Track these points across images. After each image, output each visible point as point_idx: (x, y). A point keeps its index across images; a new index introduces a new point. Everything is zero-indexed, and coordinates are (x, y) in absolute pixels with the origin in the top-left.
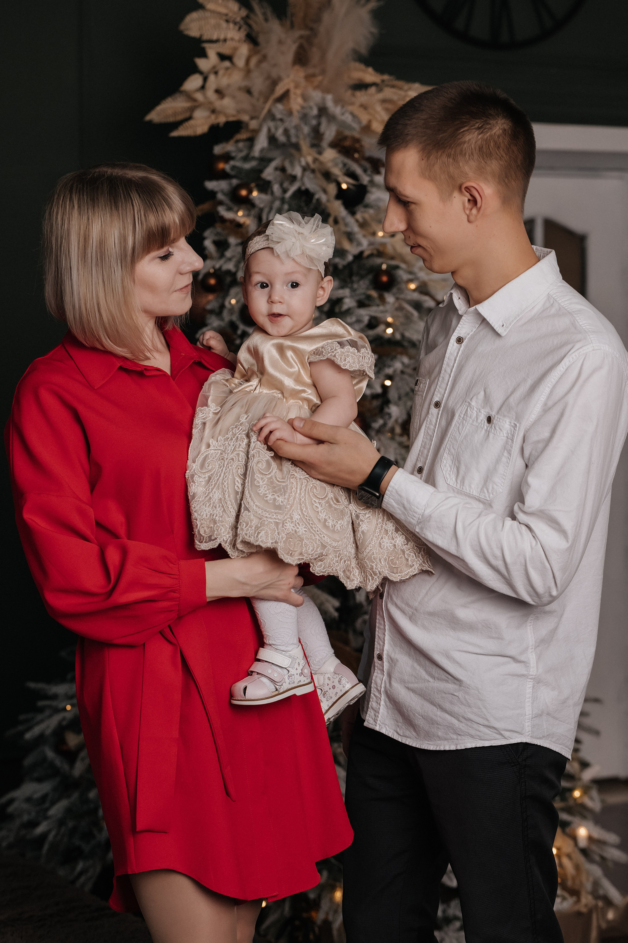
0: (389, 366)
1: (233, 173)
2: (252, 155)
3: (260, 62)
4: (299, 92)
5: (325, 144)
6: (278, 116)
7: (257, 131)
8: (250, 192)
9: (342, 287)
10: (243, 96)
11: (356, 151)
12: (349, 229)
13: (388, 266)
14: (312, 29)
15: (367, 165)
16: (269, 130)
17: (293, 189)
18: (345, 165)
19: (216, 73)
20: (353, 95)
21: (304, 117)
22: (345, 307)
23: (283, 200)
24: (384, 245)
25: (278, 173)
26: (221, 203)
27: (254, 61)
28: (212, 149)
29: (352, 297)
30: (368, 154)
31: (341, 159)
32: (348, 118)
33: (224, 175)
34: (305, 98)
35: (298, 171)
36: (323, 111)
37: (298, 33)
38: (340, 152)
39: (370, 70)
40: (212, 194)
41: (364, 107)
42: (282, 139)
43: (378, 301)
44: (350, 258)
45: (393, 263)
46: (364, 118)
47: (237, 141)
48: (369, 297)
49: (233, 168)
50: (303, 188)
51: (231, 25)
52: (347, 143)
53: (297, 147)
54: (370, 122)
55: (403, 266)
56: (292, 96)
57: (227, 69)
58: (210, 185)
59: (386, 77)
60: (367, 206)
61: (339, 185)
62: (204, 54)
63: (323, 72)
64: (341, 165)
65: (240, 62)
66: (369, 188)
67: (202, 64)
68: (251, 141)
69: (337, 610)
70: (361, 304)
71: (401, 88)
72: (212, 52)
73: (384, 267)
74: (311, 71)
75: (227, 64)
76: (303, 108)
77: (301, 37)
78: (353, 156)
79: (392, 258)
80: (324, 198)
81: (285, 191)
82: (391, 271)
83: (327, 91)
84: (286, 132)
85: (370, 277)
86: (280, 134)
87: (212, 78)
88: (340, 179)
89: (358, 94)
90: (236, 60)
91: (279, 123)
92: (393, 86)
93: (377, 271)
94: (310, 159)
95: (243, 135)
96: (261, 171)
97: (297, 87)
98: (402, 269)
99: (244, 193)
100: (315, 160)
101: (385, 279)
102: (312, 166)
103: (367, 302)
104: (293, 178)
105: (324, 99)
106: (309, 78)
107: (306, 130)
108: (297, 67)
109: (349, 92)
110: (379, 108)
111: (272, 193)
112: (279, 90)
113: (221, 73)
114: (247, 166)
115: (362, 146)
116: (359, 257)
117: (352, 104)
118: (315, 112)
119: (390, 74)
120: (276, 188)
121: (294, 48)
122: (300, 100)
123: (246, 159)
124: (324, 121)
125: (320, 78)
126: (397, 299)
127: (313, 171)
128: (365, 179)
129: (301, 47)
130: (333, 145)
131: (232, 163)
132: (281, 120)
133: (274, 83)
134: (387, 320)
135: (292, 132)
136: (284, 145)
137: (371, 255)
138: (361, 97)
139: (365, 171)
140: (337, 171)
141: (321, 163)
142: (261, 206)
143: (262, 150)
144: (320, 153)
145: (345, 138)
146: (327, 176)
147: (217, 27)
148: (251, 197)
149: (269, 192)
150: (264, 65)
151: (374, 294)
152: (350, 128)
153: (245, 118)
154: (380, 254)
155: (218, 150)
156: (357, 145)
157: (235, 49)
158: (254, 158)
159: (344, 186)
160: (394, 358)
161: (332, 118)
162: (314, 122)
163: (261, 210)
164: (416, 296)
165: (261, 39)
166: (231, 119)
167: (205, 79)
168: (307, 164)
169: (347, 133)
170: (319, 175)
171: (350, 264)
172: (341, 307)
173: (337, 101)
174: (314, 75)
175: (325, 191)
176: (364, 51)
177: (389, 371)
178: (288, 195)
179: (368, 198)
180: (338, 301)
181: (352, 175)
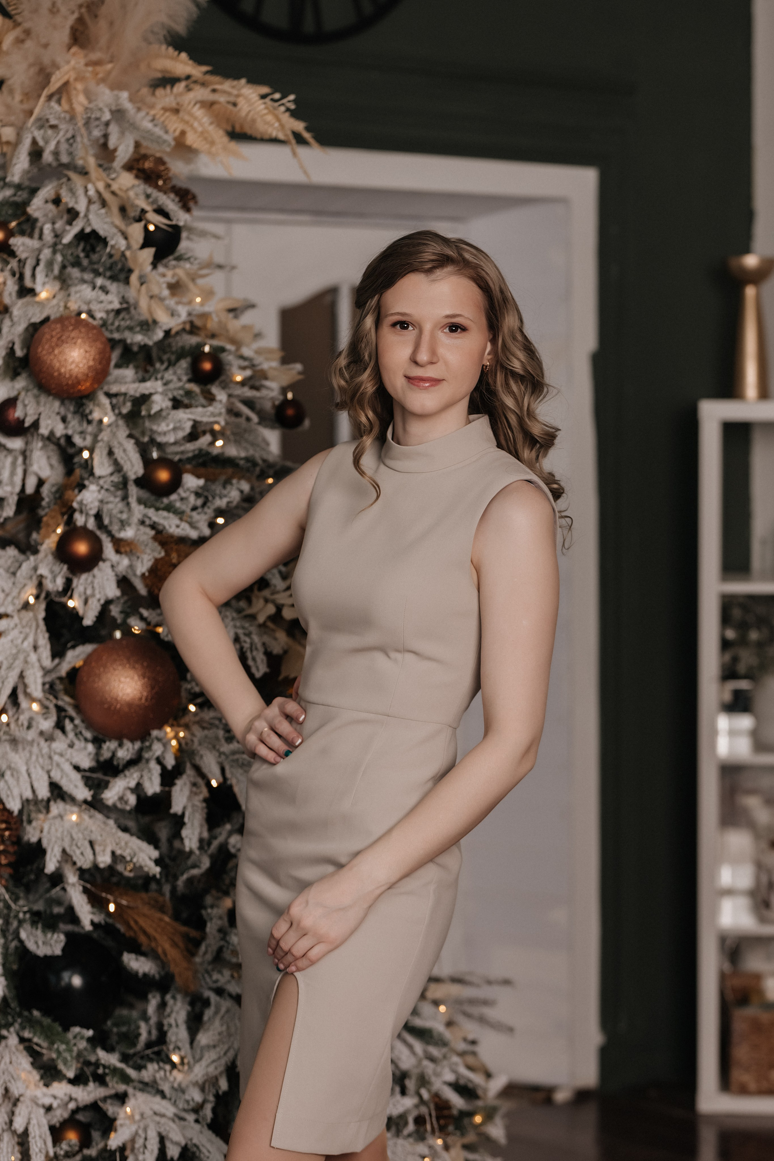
0: (221, 495)
2: (8, 180)
3: (19, 40)
4: (81, 86)
5: (118, 163)
6: (52, 121)
9: (143, 380)
11: (160, 175)
13: (211, 346)
15: (176, 197)
16: (34, 142)
17: (75, 229)
18: (148, 195)
20: (153, 94)
22: (155, 408)
23: (56, 248)
24: (205, 316)
25: (51, 206)
27: (10, 40)
29: (163, 392)
30: (174, 182)
31: (141, 187)
34: (88, 95)
35: (81, 203)
36: (119, 114)
38: (137, 177)
39: (184, 55)
41: (173, 111)
43: (202, 400)
44: (160, 335)
45: (216, 343)
46: (174, 126)
48: (189, 393)
50: (88, 230)
52: (149, 164)
54: (183, 133)
55: (229, 347)
56: (72, 91)
60: (179, 259)
61: (144, 225)
63: (113, 58)
64: (144, 196)
66: (184, 232)
69: (157, 862)
70: (177, 404)
73: (207, 349)
74: (95, 56)
76: (86, 109)
78: (157, 184)
79: (213, 336)
80: (122, 244)
81: (59, 235)
82: (216, 355)
83: (117, 86)
85: (184, 364)
86: (48, 151)
88: (146, 217)
89: (160, 92)
91: (50, 132)
93: (196, 355)
94: (101, 186)
96: (26, 203)
97: (78, 77)
98: (230, 352)
100: (109, 188)
101: (207, 366)
102: (104, 196)
103: (186, 401)
104: (72, 214)
105: (118, 98)
106: (92, 65)
108: (74, 49)
109: (148, 91)
110: (198, 112)
111: (40, 237)
112: (56, 83)
115: (169, 170)
116: (169, 333)
117: (153, 106)
118: (106, 116)
120: (46, 229)
121: (72, 19)
122: (83, 99)
124: (116, 129)
125: (109, 66)
126: (230, 396)
127: (104, 204)
128: (178, 218)
129: (80, 20)
130: (129, 167)
132: (53, 127)
133: (47, 71)
134: (213, 426)
136: (52, 168)
138: (166, 96)
141: (117, 192)
142: (23, 256)
143: (23, 174)
144: (112, 177)
145: (145, 157)
148: (10, 242)
149: (36, 234)
150: (29, 44)
151: (195, 388)
152: (157, 141)
154: (196, 329)
156: (161, 169)
158: (11, 184)
159: (152, 228)
161: (130, 125)
162: (101, 131)
163: (22, 263)
164: (247, 392)
168: (96, 194)
169: (149, 148)
170: (113, 211)
171: (160, 344)
172: (149, 410)
173: (135, 102)
174: (97, 63)
175: (124, 235)
177: (221, 503)
178: (67, 239)
179: (184, 245)
180: (145, 399)
181: (161, 211)
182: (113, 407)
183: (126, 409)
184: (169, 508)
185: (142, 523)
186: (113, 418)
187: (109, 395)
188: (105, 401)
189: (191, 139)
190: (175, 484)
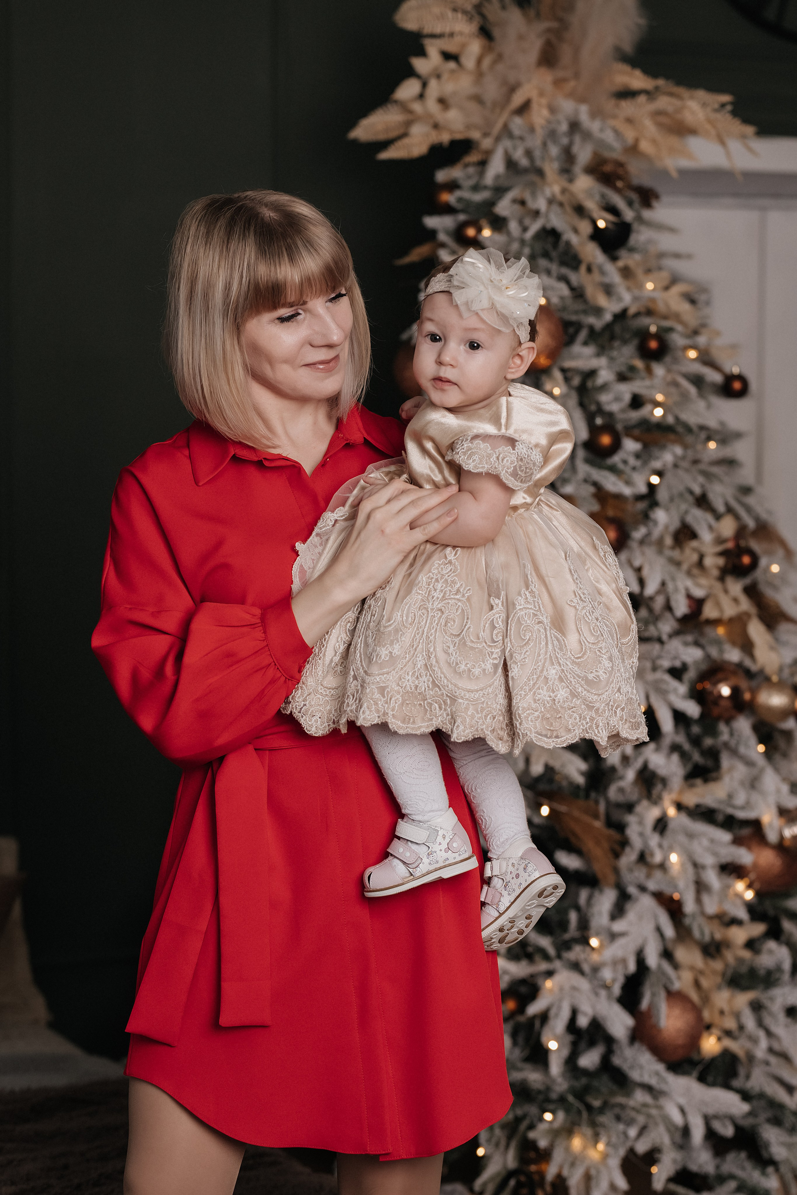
0: (657, 458)
1: (458, 206)
2: (483, 183)
3: (495, 62)
4: (544, 101)
5: (578, 169)
6: (517, 132)
7: (489, 153)
8: (479, 230)
9: (598, 355)
10: (473, 106)
11: (620, 178)
12: (607, 280)
13: (658, 327)
14: (561, 20)
15: (634, 196)
16: (506, 151)
17: (535, 227)
18: (603, 196)
19: (438, 77)
20: (617, 106)
21: (552, 134)
22: (601, 382)
23: (523, 242)
24: (653, 300)
25: (517, 207)
26: (443, 245)
27: (487, 62)
28: (432, 176)
29: (609, 367)
30: (635, 181)
31: (599, 188)
32: (609, 137)
33: (448, 210)
34: (552, 110)
35: (541, 204)
36: (574, 126)
37: (546, 25)
38: (598, 179)
39: (638, 72)
40: (432, 234)
41: (629, 121)
42: (524, 162)
43: (643, 374)
44: (608, 317)
45: (666, 323)
46: (630, 135)
47: (466, 166)
48: (632, 369)
49: (460, 200)
50: (548, 226)
51: (460, 15)
52: (608, 168)
53: (540, 173)
54: (637, 141)
55: (678, 327)
56: (534, 106)
57: (452, 71)
58: (431, 222)
59: (661, 82)
60: (632, 250)
61: (594, 223)
62: (422, 53)
63: (577, 75)
64: (597, 197)
65: (469, 62)
66: (635, 226)
67: (419, 64)
68: (483, 164)
70: (622, 378)
71: (678, 97)
72: (433, 49)
73: (653, 329)
75: (452, 65)
76: (549, 122)
77: (549, 30)
78: (615, 185)
79: (665, 317)
80: (574, 239)
81: (525, 229)
82: (662, 335)
83: (582, 100)
84: (529, 153)
85: (635, 342)
86: (519, 155)
87: (433, 84)
88: (595, 215)
89: (623, 103)
90: (464, 60)
91: (518, 142)
92: (671, 94)
93: (643, 335)
94: (556, 189)
95: (473, 158)
96: (494, 204)
97: (541, 94)
98: (677, 332)
99: (471, 232)
100: (564, 191)
101: (653, 344)
102: (559, 197)
103: (629, 374)
104: (536, 213)
105: (577, 112)
106: (558, 83)
107: (554, 150)
108: (543, 69)
109: (613, 102)
110: (648, 122)
111: (509, 233)
112: (518, 99)
113: (445, 76)
114: (478, 197)
115: (627, 172)
116: (621, 316)
117: (614, 117)
118: (564, 127)
119: (667, 77)
120: (513, 226)
121: (539, 44)
122: (545, 112)
123: (476, 188)
124: (577, 139)
125: (572, 83)
126: (670, 371)
127: (561, 205)
128: (629, 215)
129: (548, 43)
130: (589, 170)
131: (458, 193)
132: (522, 138)
133: (513, 89)
134: (655, 397)
135: (537, 153)
136: (526, 171)
137: (637, 315)
138: (627, 107)
139: (630, 204)
140: (591, 205)
141: (572, 194)
143: (497, 177)
144: (571, 180)
145: (605, 161)
146: (580, 210)
147: (442, 17)
148: (480, 238)
149: (505, 230)
150: (500, 67)
151: (639, 364)
152: (610, 148)
153: (475, 135)
154: (649, 312)
155: (441, 176)
156: (620, 171)
157: (464, 46)
158: (485, 188)
159: (601, 224)
160: (663, 447)
161: (587, 136)
162: (565, 141)
164: (697, 368)
165: (496, 32)
166: (458, 136)
167: (424, 85)
168: (554, 196)
169: (607, 154)
170: (569, 209)
171: (608, 325)
172: (594, 381)
173: (594, 114)
174: (565, 80)
175: (576, 231)
176: (628, 47)
177: (657, 464)
178: (529, 235)
179: (635, 239)
180: (592, 373)
181: (612, 209)
182: (567, 380)
183: (576, 381)
184: (613, 469)
185: (586, 481)
186: (565, 389)
187: (563, 371)
188: (558, 375)
189: (645, 146)
190: (616, 446)
